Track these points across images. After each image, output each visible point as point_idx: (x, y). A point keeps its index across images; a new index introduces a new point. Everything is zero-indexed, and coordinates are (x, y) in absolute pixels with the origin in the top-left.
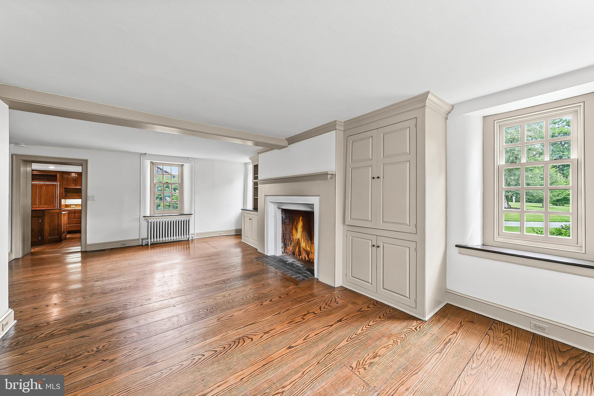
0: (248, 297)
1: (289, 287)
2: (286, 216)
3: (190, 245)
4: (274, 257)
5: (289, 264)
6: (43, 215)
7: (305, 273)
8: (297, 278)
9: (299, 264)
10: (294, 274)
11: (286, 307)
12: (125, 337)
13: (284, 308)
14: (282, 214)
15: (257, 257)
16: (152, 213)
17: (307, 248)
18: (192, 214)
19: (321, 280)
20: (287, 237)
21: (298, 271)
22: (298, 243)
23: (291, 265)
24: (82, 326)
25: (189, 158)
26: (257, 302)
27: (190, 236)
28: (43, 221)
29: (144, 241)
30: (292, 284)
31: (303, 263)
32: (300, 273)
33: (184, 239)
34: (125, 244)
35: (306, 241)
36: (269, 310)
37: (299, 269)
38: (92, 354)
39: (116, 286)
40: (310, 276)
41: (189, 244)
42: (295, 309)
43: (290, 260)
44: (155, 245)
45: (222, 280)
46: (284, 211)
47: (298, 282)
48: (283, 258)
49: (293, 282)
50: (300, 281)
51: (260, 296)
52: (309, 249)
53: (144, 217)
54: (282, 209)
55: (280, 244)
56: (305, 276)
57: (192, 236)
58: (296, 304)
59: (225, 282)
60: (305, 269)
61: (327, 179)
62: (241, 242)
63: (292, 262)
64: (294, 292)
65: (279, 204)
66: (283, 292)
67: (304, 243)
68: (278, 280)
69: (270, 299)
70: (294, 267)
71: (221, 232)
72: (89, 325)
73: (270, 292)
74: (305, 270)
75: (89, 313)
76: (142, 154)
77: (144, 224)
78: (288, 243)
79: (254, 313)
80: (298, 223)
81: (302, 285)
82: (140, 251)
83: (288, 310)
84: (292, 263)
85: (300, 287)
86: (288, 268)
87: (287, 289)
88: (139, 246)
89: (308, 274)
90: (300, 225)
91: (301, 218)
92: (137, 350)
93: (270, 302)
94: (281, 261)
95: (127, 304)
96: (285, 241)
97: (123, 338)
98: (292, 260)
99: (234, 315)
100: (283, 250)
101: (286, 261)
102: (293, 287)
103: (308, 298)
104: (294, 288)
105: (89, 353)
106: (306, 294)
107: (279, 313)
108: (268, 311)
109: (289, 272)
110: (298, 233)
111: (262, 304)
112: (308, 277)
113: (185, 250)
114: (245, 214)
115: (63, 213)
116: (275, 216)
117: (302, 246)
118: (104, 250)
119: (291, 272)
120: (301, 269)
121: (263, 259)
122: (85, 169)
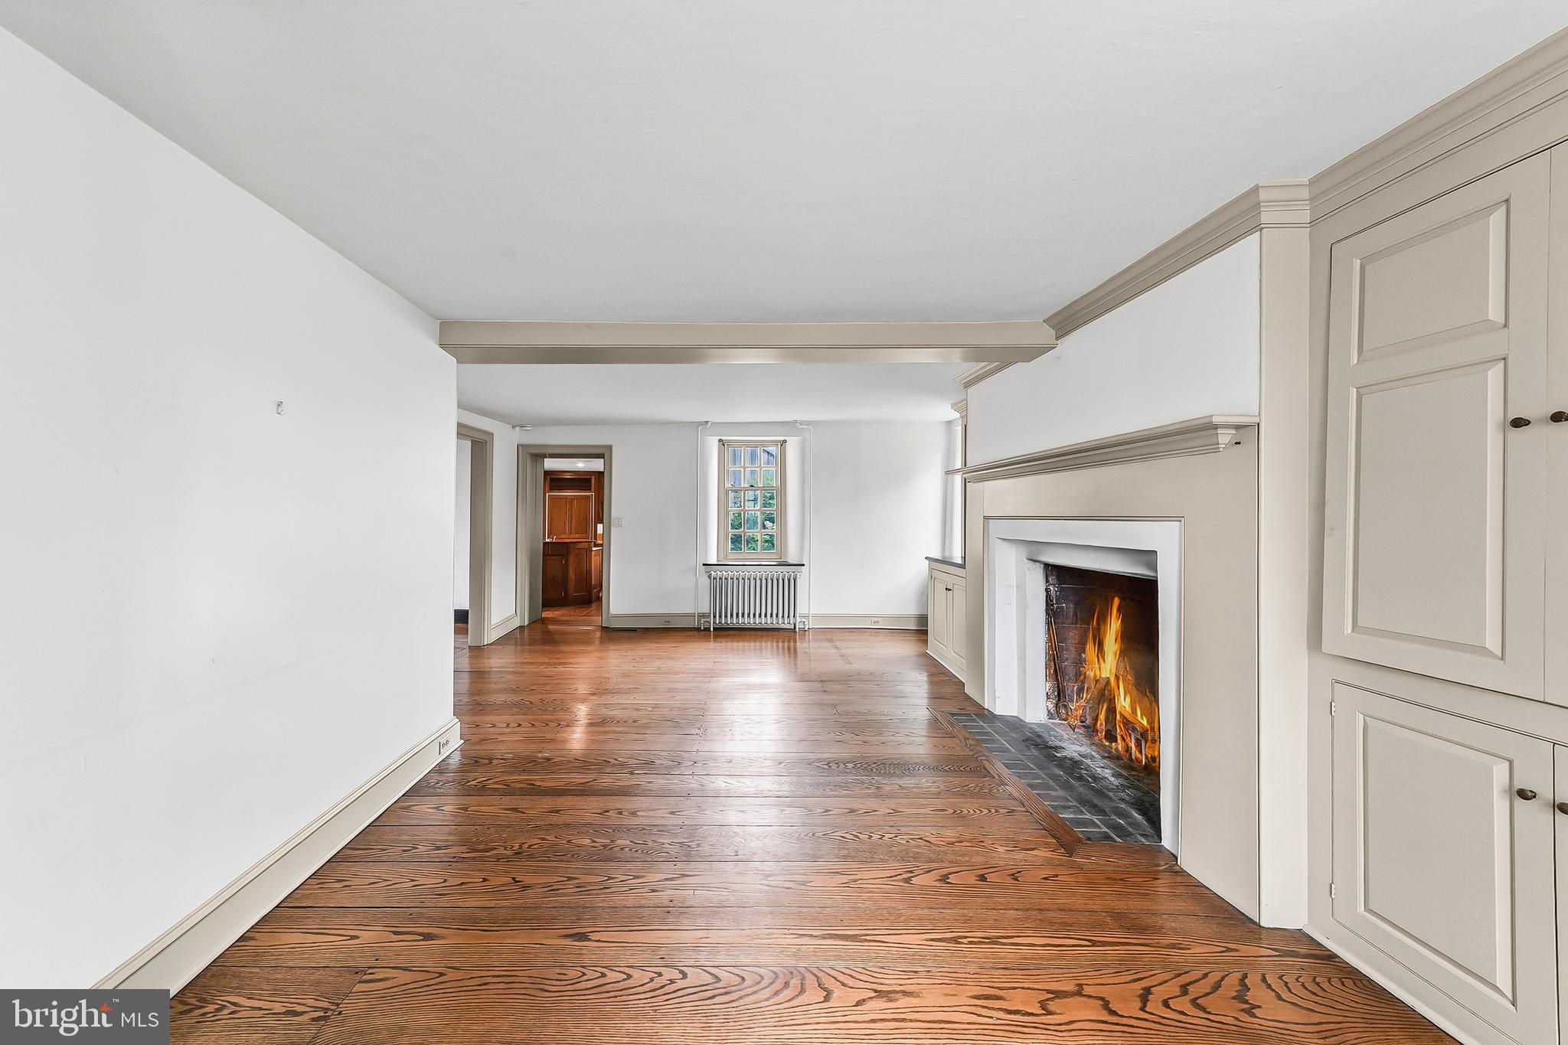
0: (875, 837)
1: (1033, 849)
2: (1061, 590)
3: (798, 644)
4: (1014, 724)
5: (1062, 763)
6: (567, 552)
7: (1122, 814)
8: (1079, 823)
9: (1106, 772)
10: (1069, 807)
11: (991, 928)
12: (569, 841)
13: (979, 929)
14: (1047, 581)
15: (954, 710)
16: (722, 557)
17: (1139, 719)
18: (804, 565)
19: (1186, 863)
20: (1067, 664)
21: (1093, 795)
22: (1105, 696)
23: (1072, 766)
24: (526, 786)
25: (795, 422)
26: (897, 865)
27: (798, 620)
28: (567, 561)
29: (703, 620)
30: (1047, 843)
31: (1124, 773)
32: (1097, 810)
33: (783, 626)
34: (669, 622)
35: (1135, 692)
36: (926, 911)
37: (1100, 793)
38: (508, 857)
39: (614, 712)
40: (1142, 835)
41: (795, 641)
42: (1025, 950)
43: (1074, 746)
44: (724, 632)
45: (824, 760)
46: (1057, 573)
47: (1079, 840)
48: (1045, 735)
49: (1054, 837)
50: (1089, 839)
51: (915, 847)
52: (1145, 722)
53: (704, 565)
54: (1047, 566)
55: (1040, 685)
56: (1116, 828)
57: (803, 620)
58: (1035, 929)
59: (830, 767)
60: (1127, 798)
61: (1214, 448)
62: (926, 655)
63: (1078, 758)
64: (1044, 879)
65: (1033, 548)
66: (1002, 863)
67: (1128, 699)
68: (997, 811)
69: (944, 871)
70: (1080, 778)
71: (877, 619)
72: (536, 787)
73: (953, 843)
74: (1123, 800)
75: (549, 759)
76: (699, 424)
77: (704, 581)
78: (1071, 687)
79: (870, 899)
80: (1105, 623)
81: (1088, 859)
82: (695, 641)
83: (994, 941)
84: (1076, 762)
85: (1081, 868)
86: (1054, 777)
87: (1020, 856)
88: (694, 629)
89: (1135, 824)
90: (1113, 627)
91: (1116, 601)
92: (572, 884)
93: (937, 884)
94: (1036, 745)
95: (610, 760)
96: (1057, 676)
97: (565, 842)
98: (1082, 749)
99: (811, 884)
100: (1051, 706)
101: (1057, 748)
102: (1049, 854)
103: (1100, 926)
104: (1049, 862)
105: (505, 852)
106: (1097, 905)
107: (955, 940)
108: (919, 912)
109: (1054, 793)
110: (1104, 661)
111: (907, 880)
112: (1130, 834)
113: (787, 655)
114: (936, 574)
115: (593, 549)
116: (1021, 588)
117: (1118, 709)
118: (634, 630)
119: (1061, 793)
120: (1111, 794)
121: (973, 720)
122: (609, 464)
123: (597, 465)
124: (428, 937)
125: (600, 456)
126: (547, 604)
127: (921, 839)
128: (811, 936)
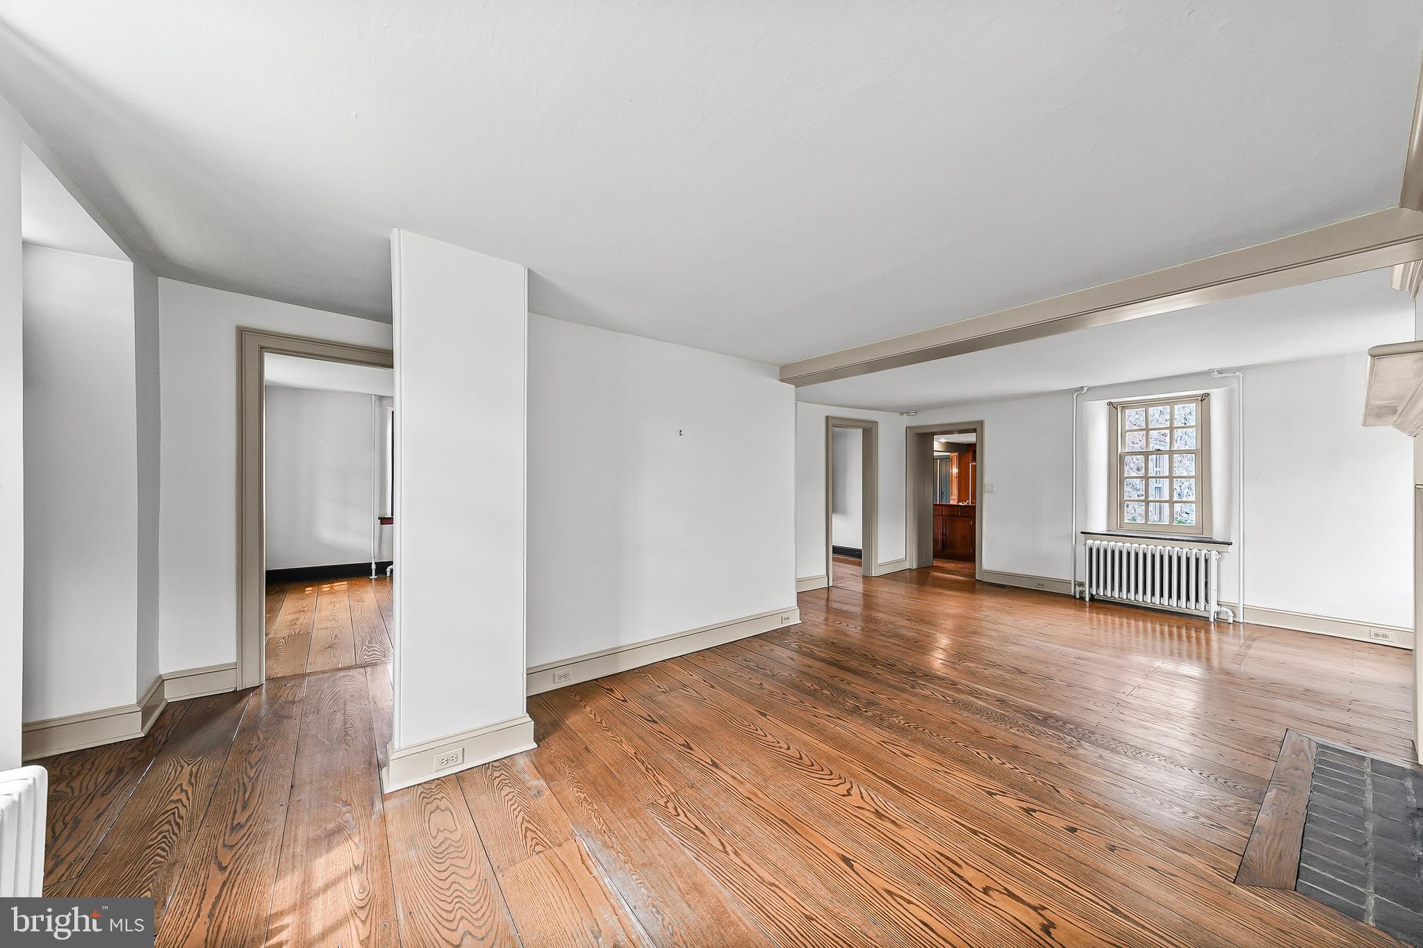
16: (1113, 526)
25: (1211, 371)
27: (1216, 608)
29: (1077, 588)
44: (1101, 605)
45: (1048, 714)
53: (1082, 533)
57: (1225, 610)
59: (1045, 720)
71: (1382, 632)
76: (1074, 390)
77: (1082, 550)
122: (981, 437)
123: (970, 438)
124: (712, 687)
125: (974, 431)
126: (937, 555)
127: (1053, 787)
128: (875, 774)
